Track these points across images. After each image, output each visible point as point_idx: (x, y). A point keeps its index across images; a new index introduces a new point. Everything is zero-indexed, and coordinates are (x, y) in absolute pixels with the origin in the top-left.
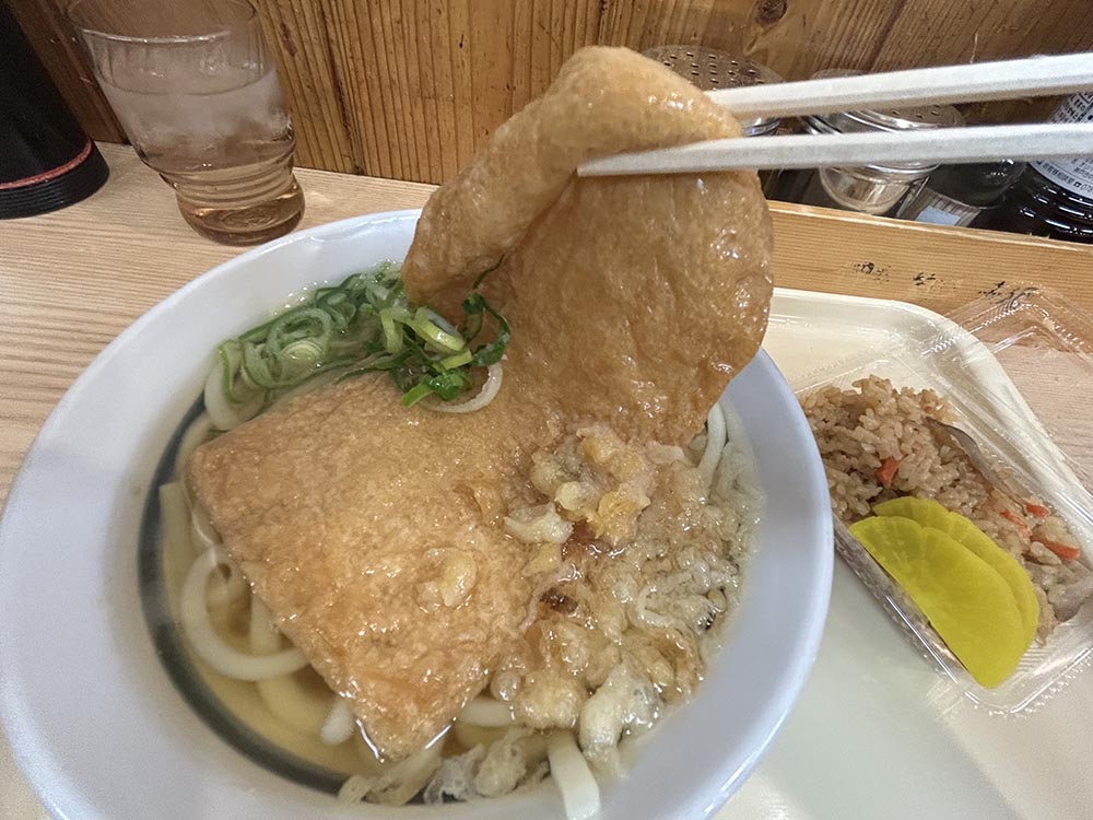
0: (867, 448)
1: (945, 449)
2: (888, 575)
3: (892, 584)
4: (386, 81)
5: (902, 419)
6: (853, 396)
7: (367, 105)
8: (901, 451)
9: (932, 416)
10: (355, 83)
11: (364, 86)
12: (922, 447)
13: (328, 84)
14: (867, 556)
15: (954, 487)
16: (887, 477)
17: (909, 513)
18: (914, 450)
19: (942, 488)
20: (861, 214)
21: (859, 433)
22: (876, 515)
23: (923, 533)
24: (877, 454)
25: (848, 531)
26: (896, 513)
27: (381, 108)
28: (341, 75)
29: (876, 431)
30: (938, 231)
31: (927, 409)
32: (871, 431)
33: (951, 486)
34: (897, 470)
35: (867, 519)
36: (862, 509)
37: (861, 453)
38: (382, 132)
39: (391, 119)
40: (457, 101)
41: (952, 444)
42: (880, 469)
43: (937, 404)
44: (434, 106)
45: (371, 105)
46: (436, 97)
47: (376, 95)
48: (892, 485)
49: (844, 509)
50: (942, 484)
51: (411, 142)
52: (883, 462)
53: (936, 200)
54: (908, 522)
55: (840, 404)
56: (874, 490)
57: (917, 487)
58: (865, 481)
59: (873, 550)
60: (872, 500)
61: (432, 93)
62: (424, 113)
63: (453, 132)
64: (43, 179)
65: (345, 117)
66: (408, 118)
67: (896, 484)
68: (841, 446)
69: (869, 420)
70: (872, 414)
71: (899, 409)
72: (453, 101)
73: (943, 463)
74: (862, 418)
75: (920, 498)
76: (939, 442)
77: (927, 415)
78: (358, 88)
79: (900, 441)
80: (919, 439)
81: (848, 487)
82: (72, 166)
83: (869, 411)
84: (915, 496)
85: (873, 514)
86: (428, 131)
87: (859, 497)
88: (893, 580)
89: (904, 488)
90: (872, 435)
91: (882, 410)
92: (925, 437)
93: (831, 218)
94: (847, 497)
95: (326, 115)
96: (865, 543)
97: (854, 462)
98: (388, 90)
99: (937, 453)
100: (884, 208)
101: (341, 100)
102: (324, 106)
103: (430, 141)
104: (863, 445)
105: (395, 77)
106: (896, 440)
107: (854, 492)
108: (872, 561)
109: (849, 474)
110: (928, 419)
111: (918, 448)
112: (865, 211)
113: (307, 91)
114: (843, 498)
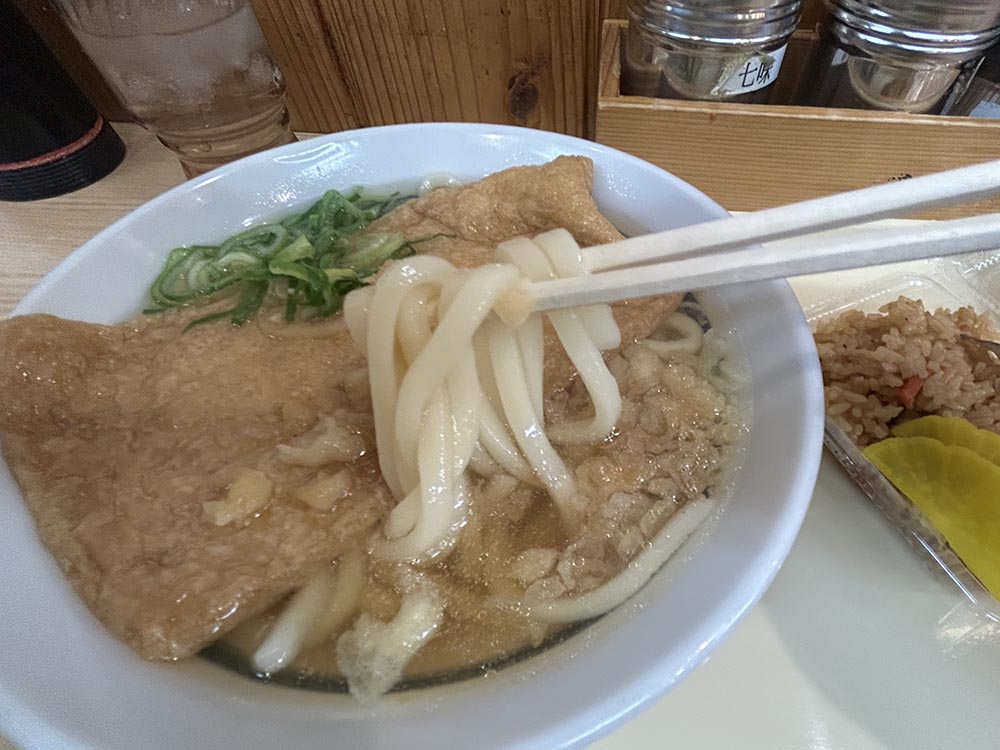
0: (888, 367)
1: (981, 366)
2: (905, 497)
3: (909, 507)
4: (374, 19)
5: (932, 338)
6: (879, 319)
7: (359, 49)
8: (928, 370)
9: (969, 334)
10: (342, 24)
11: (352, 27)
12: (954, 364)
13: (316, 27)
14: (882, 478)
15: (988, 404)
16: (909, 395)
17: (932, 433)
18: (942, 368)
19: (973, 406)
20: (898, 113)
21: (880, 353)
22: (894, 437)
23: (946, 451)
24: (899, 374)
25: (862, 454)
26: (918, 433)
27: (374, 51)
28: (328, 17)
29: (900, 350)
30: (989, 125)
31: (963, 328)
32: (895, 351)
33: (983, 404)
34: (922, 389)
35: (883, 442)
36: (880, 431)
37: (881, 372)
38: (379, 82)
39: (386, 65)
40: (451, 36)
41: (989, 361)
42: (902, 388)
43: (975, 321)
44: (428, 44)
45: (363, 50)
46: (428, 32)
47: (367, 39)
48: (915, 404)
49: (859, 433)
50: (973, 402)
51: (411, 91)
52: (906, 381)
53: (991, 93)
54: (931, 442)
55: (864, 328)
56: (894, 411)
57: (943, 407)
58: (885, 404)
59: (888, 472)
60: (892, 423)
61: (423, 29)
62: (419, 54)
63: (451, 74)
64: (58, 156)
65: (340, 69)
66: (403, 61)
67: (919, 404)
68: (859, 369)
69: (893, 338)
70: (897, 333)
71: (929, 327)
72: (447, 36)
73: (977, 380)
74: (885, 338)
75: (946, 416)
76: (972, 359)
77: (963, 333)
78: (348, 31)
79: (928, 360)
80: (950, 355)
81: (864, 409)
82: (85, 142)
83: (894, 331)
84: (941, 415)
85: (890, 435)
86: (426, 76)
87: (877, 420)
88: (910, 502)
89: (928, 408)
90: (895, 354)
91: (909, 329)
92: (958, 353)
93: (860, 119)
94: (864, 420)
95: (322, 69)
96: (880, 464)
97: (873, 382)
98: (378, 29)
99: (970, 370)
100: (927, 105)
101: (333, 48)
102: (317, 56)
103: (430, 89)
104: (884, 365)
105: (383, 13)
106: (923, 358)
107: (870, 415)
108: (888, 484)
109: (867, 396)
110: (963, 337)
111: (949, 365)
112: (902, 110)
113: (297, 38)
114: (859, 421)
